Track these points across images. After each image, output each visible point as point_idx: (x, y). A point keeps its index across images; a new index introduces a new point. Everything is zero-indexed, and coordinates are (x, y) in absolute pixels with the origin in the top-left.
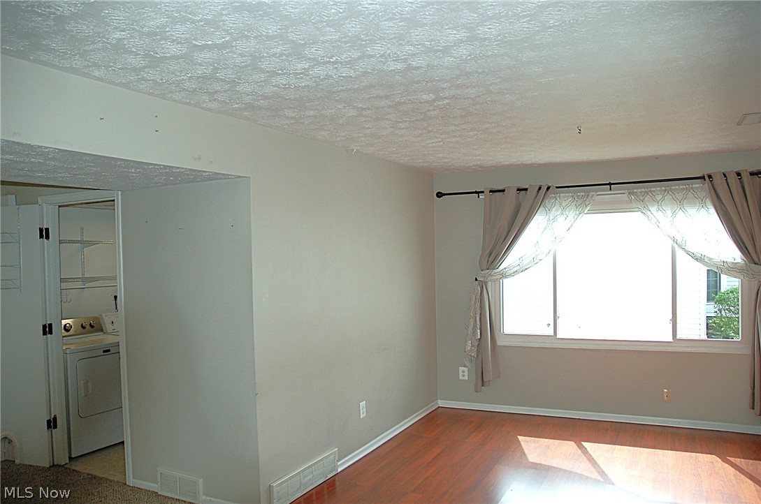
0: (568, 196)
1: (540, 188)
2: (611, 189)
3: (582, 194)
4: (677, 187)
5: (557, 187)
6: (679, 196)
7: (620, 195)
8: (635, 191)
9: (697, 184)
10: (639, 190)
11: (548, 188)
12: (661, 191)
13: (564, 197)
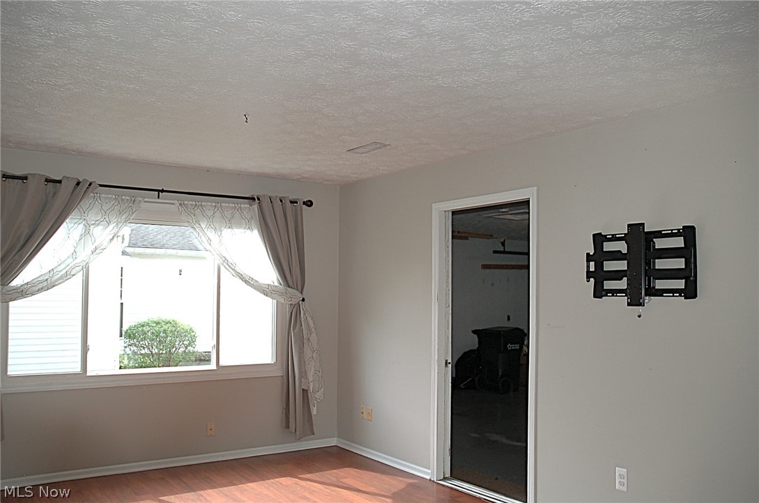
0: (110, 198)
1: (78, 184)
2: (159, 197)
3: (127, 198)
4: (227, 205)
5: (101, 186)
6: (228, 214)
7: (169, 204)
8: (186, 202)
9: (245, 204)
10: (191, 203)
11: (90, 184)
12: (212, 206)
13: (105, 198)
